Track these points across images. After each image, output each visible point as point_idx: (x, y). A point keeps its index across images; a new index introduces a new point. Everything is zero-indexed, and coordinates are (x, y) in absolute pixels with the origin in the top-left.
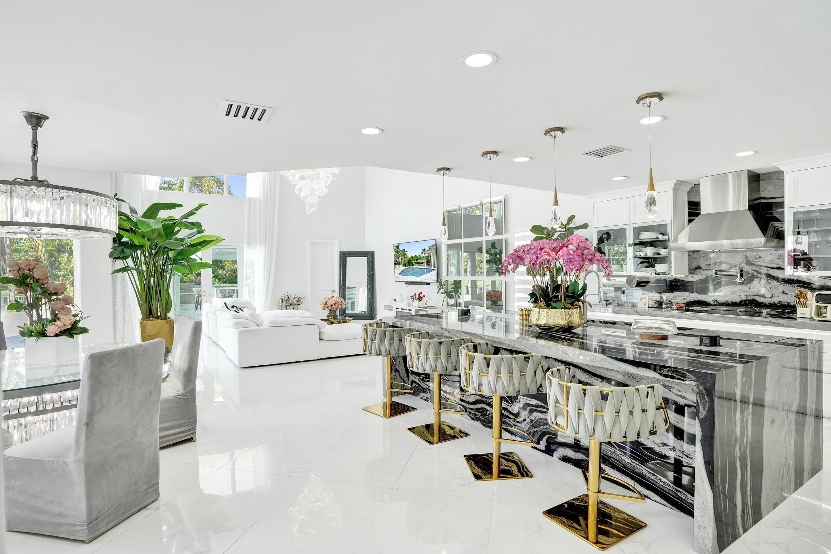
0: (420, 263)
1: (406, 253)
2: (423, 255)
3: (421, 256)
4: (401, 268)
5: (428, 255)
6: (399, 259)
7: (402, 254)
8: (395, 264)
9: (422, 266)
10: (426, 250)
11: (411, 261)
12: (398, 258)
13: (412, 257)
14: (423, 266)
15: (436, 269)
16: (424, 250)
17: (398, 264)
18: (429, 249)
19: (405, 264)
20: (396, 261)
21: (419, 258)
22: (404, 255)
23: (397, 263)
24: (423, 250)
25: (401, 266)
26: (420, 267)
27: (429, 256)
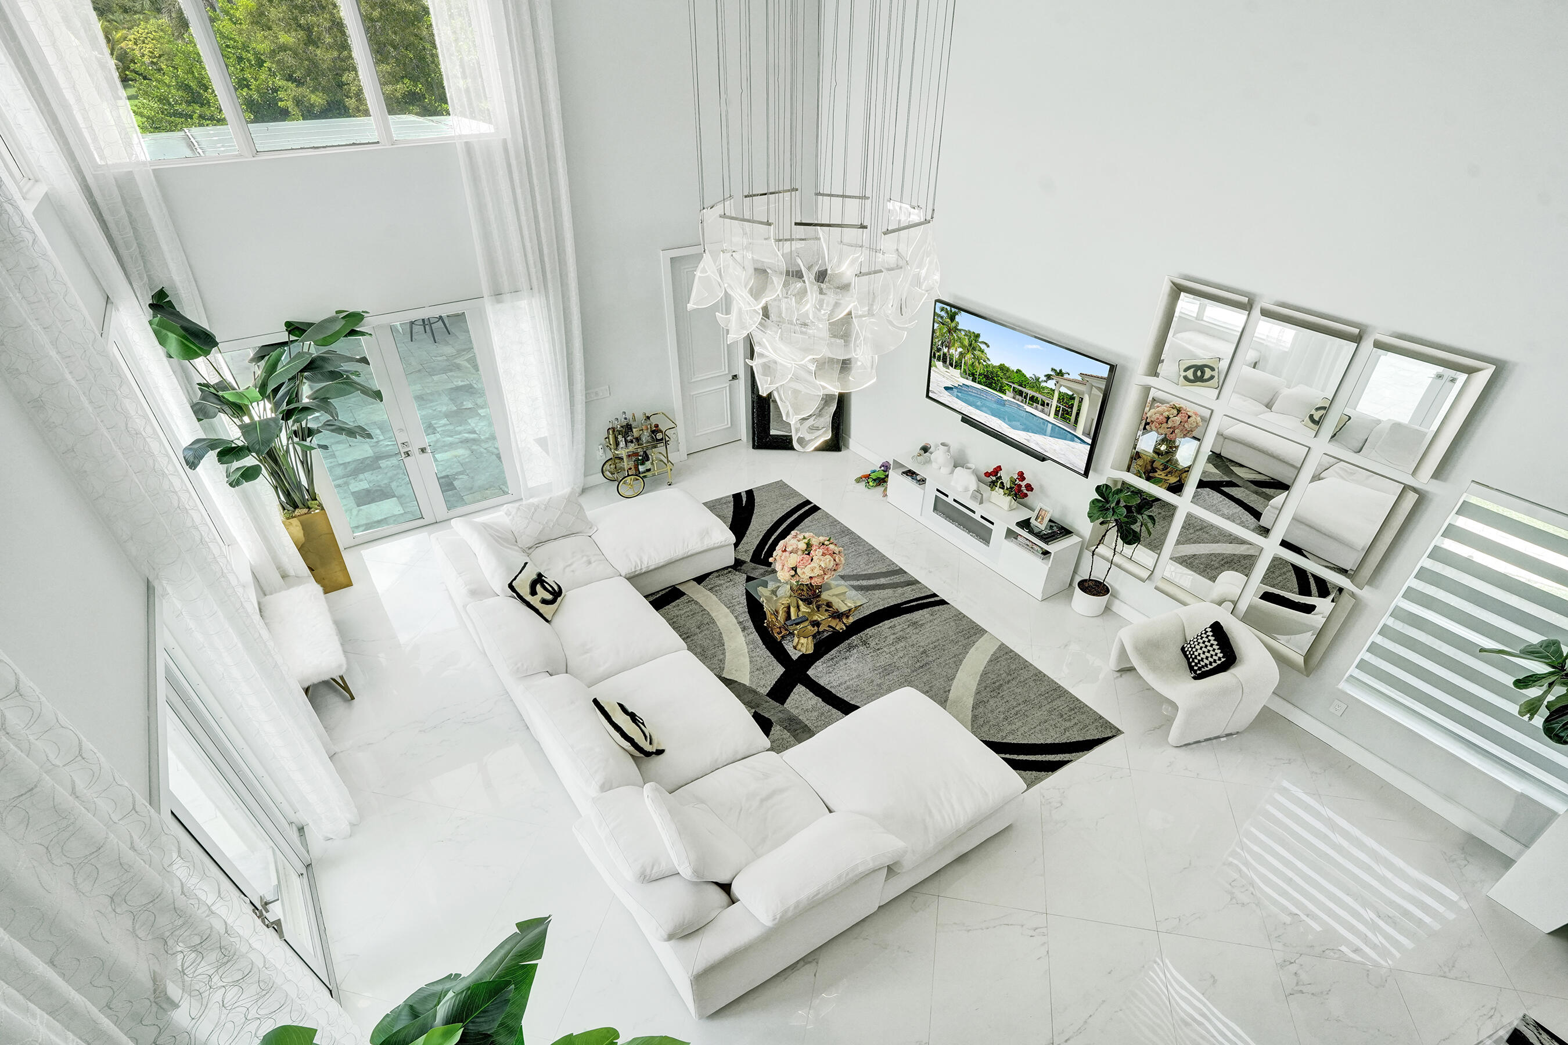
0: (1033, 400)
1: (983, 347)
2: (1051, 384)
3: (1044, 384)
4: (955, 377)
5: (1070, 393)
6: (952, 351)
7: (966, 343)
8: (932, 356)
9: (1036, 408)
10: (1066, 376)
11: (997, 376)
12: (949, 347)
13: (1002, 367)
14: (1042, 411)
15: (1090, 441)
16: (1060, 374)
17: (944, 361)
18: (1080, 378)
19: (973, 374)
20: (939, 350)
21: (1035, 383)
22: (974, 349)
23: (937, 355)
24: (1053, 370)
25: (956, 373)
26: (1029, 409)
27: (1072, 398)
